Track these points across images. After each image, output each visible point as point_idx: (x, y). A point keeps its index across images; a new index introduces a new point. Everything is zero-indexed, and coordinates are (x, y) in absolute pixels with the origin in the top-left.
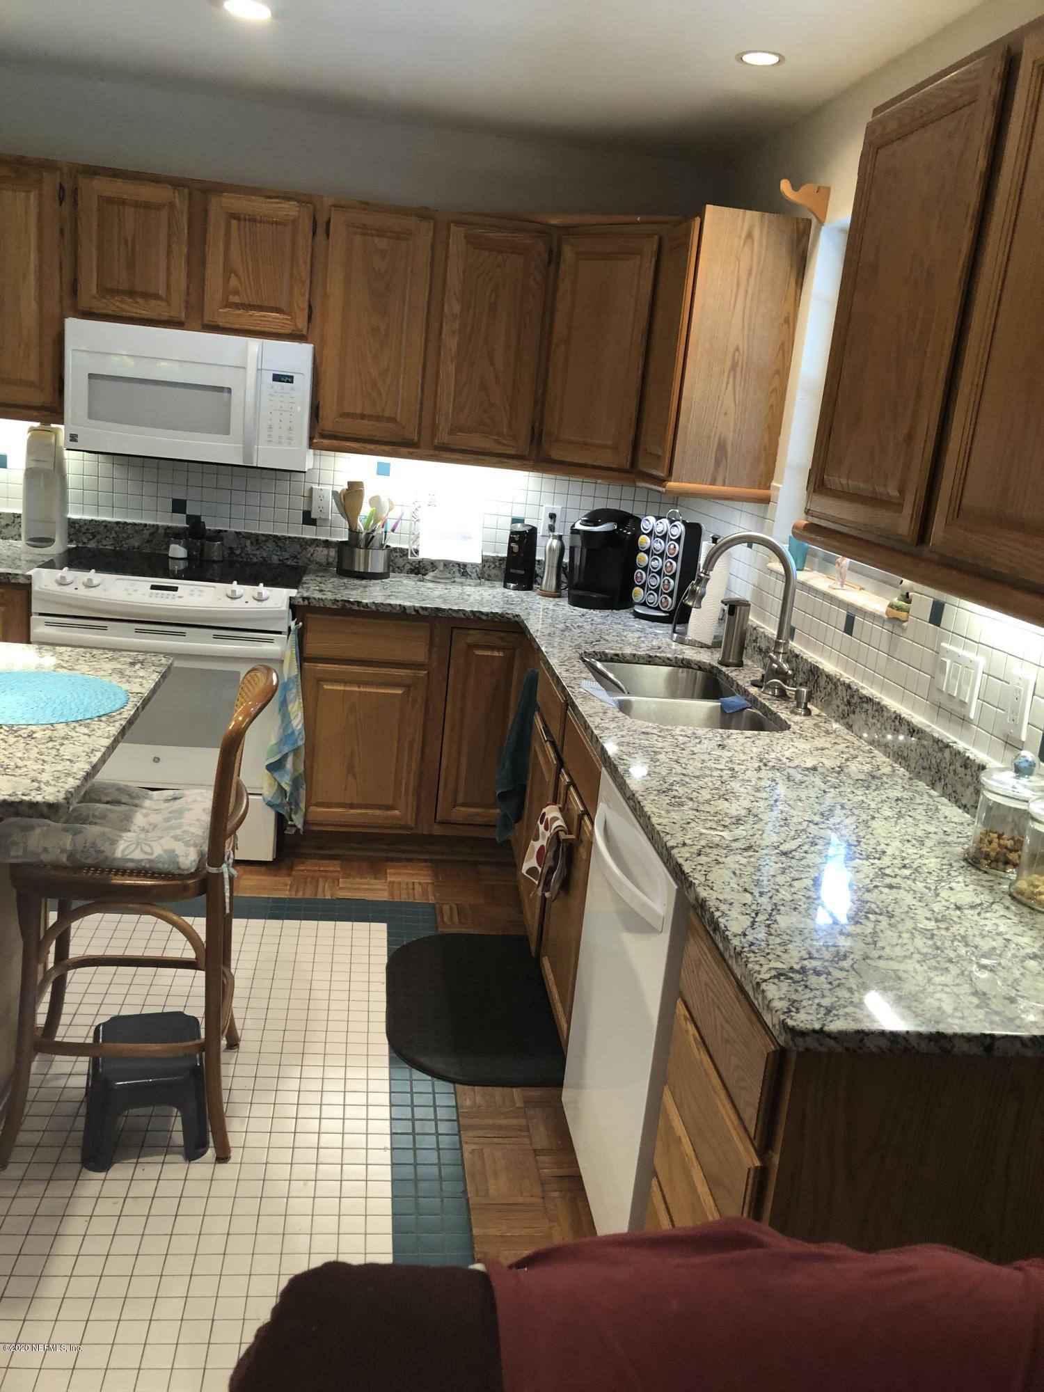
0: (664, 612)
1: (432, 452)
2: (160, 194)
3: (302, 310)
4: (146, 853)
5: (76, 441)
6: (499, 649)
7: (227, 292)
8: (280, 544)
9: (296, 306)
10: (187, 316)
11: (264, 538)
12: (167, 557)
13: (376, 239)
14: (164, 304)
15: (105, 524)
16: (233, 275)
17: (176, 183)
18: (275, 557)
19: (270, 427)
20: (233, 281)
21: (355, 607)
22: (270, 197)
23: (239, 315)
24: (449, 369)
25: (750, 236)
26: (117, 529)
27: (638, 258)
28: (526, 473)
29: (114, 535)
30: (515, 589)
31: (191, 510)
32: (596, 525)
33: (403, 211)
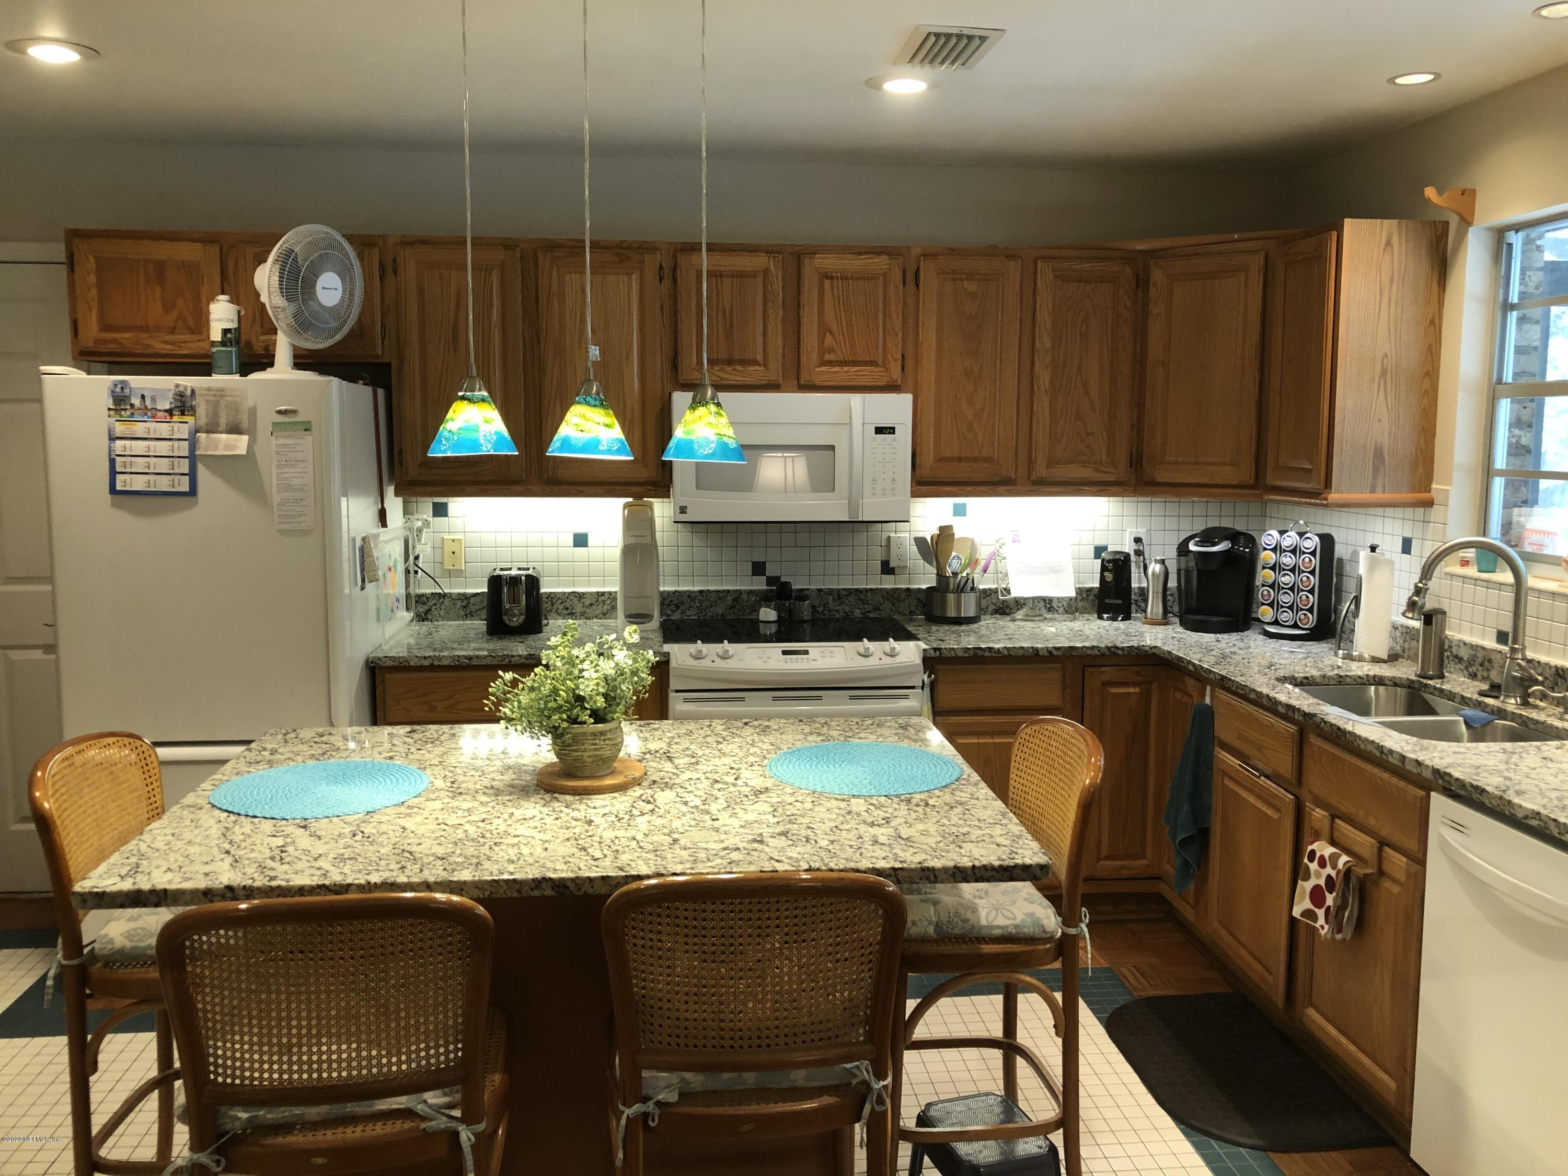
0: (1304, 629)
1: (1031, 488)
2: (758, 262)
3: (896, 360)
4: (1008, 918)
5: (685, 512)
6: (1134, 685)
7: (822, 350)
8: (862, 597)
9: (890, 358)
10: (784, 378)
11: (846, 593)
12: (758, 621)
13: (965, 282)
14: (762, 368)
15: (690, 595)
16: (828, 333)
17: (770, 251)
18: (858, 611)
19: (874, 480)
20: (828, 339)
21: (987, 654)
22: (860, 254)
23: (835, 372)
24: (1042, 404)
25: (1388, 244)
26: (701, 598)
27: (1243, 275)
28: (1106, 499)
29: (697, 604)
30: (1108, 619)
31: (771, 571)
32: (1214, 544)
33: (991, 252)
